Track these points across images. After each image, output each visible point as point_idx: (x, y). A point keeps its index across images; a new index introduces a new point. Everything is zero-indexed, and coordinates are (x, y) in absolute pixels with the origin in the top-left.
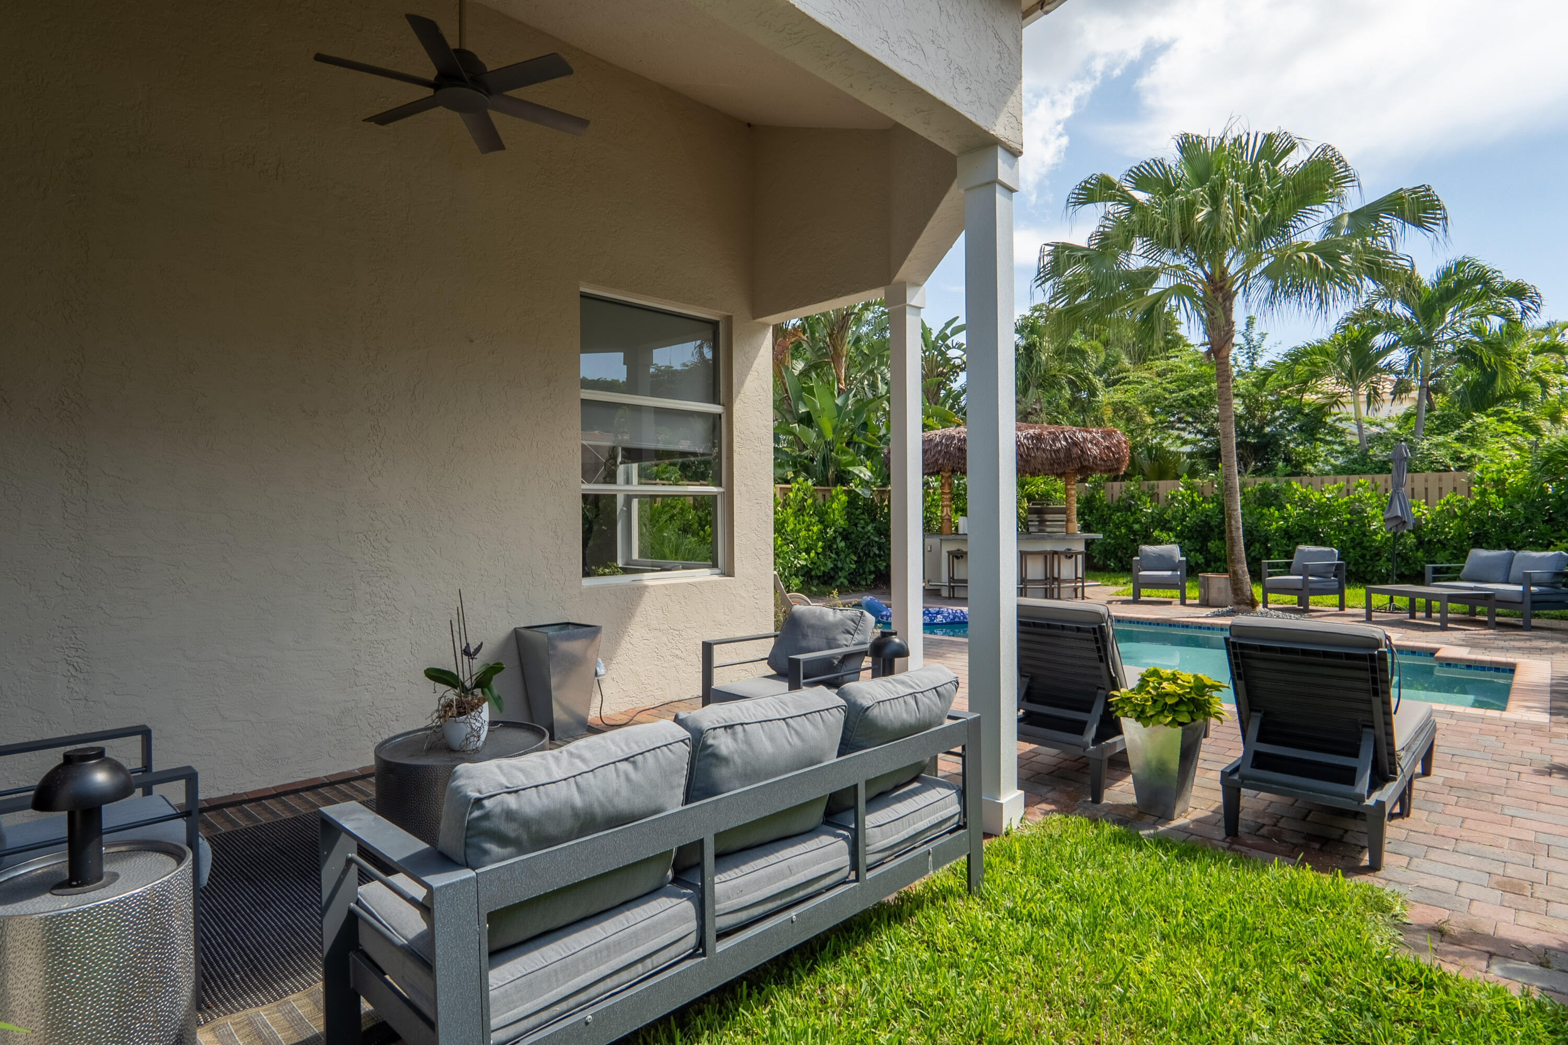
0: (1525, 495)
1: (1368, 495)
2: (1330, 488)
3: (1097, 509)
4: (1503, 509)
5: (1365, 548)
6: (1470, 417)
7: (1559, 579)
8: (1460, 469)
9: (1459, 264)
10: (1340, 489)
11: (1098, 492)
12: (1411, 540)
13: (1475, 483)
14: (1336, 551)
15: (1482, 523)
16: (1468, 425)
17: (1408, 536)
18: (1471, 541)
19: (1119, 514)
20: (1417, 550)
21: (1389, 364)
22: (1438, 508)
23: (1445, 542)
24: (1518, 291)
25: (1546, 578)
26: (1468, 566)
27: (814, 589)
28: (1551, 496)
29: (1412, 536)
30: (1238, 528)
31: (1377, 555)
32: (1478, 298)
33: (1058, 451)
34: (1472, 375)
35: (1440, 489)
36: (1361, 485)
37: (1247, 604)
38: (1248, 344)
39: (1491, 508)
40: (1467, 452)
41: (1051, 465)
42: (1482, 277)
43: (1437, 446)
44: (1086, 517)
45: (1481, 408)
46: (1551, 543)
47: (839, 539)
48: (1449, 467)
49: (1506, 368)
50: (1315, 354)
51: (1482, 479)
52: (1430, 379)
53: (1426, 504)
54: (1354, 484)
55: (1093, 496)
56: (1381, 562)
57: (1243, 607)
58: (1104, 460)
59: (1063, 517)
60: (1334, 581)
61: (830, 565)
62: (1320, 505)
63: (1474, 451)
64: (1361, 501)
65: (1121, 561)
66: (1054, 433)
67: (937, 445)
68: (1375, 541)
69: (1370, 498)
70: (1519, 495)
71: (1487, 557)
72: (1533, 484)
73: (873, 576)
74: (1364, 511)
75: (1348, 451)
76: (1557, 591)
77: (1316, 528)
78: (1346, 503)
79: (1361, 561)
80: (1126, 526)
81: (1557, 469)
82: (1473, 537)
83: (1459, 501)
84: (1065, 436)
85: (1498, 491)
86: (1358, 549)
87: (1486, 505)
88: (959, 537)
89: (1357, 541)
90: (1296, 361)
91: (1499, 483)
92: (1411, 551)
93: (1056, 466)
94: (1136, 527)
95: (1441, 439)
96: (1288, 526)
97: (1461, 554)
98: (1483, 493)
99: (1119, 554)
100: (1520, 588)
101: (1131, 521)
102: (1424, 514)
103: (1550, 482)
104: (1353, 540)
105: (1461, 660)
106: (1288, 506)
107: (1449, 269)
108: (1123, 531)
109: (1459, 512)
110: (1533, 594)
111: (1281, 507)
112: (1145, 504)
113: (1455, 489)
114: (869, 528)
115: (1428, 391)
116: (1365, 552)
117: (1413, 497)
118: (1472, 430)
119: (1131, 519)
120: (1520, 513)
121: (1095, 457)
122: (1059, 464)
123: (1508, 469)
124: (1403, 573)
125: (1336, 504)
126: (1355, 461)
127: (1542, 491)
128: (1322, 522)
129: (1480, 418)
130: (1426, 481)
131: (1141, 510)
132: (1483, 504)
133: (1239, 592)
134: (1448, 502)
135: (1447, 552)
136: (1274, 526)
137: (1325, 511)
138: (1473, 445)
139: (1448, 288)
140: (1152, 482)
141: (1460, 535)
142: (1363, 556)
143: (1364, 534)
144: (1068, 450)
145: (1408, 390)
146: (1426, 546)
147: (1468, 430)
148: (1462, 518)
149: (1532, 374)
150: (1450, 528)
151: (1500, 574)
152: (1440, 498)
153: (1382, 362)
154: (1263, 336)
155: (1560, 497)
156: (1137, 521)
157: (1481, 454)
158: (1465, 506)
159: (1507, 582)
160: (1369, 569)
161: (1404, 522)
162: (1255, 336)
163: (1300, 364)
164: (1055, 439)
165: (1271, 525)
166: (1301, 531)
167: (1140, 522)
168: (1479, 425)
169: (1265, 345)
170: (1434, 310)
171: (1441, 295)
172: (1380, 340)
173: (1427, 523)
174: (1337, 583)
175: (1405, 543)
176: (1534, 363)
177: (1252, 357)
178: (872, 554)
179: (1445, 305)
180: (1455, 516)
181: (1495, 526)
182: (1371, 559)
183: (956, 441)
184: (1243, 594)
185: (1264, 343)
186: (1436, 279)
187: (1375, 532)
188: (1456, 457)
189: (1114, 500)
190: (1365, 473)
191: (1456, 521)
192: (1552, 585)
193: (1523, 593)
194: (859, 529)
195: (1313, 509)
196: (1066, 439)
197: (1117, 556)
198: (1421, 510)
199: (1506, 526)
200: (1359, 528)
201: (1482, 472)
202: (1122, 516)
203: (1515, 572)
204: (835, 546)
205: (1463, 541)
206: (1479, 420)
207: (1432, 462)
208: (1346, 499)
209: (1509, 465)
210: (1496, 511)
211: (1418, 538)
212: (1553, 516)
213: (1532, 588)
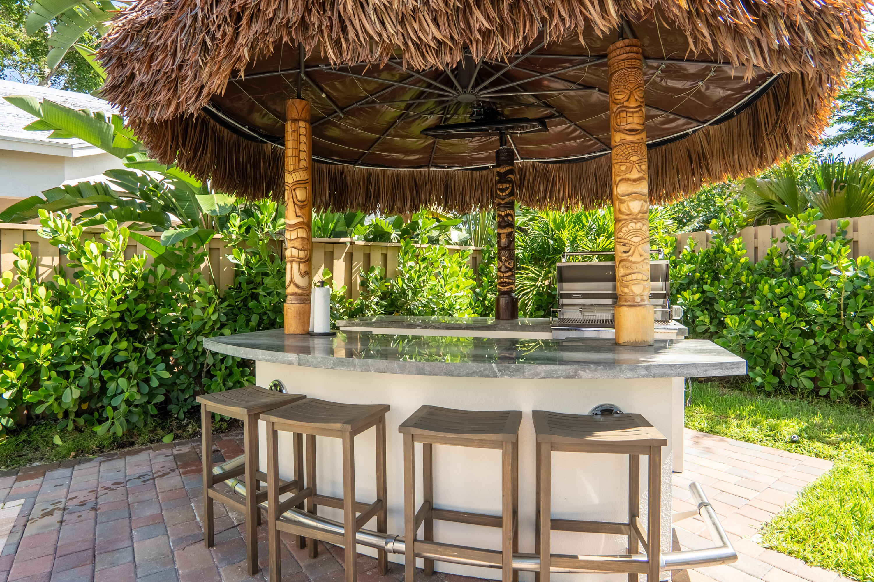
3: (728, 273)
11: (728, 241)
19: (773, 281)
44: (706, 287)
55: (718, 250)
59: (605, 287)
65: (776, 372)
80: (791, 304)
99: (774, 358)
101: (801, 296)
108: (784, 315)
119: (801, 292)
140: (842, 220)
167: (821, 298)
189: (761, 257)
197: (767, 361)
202: (780, 285)
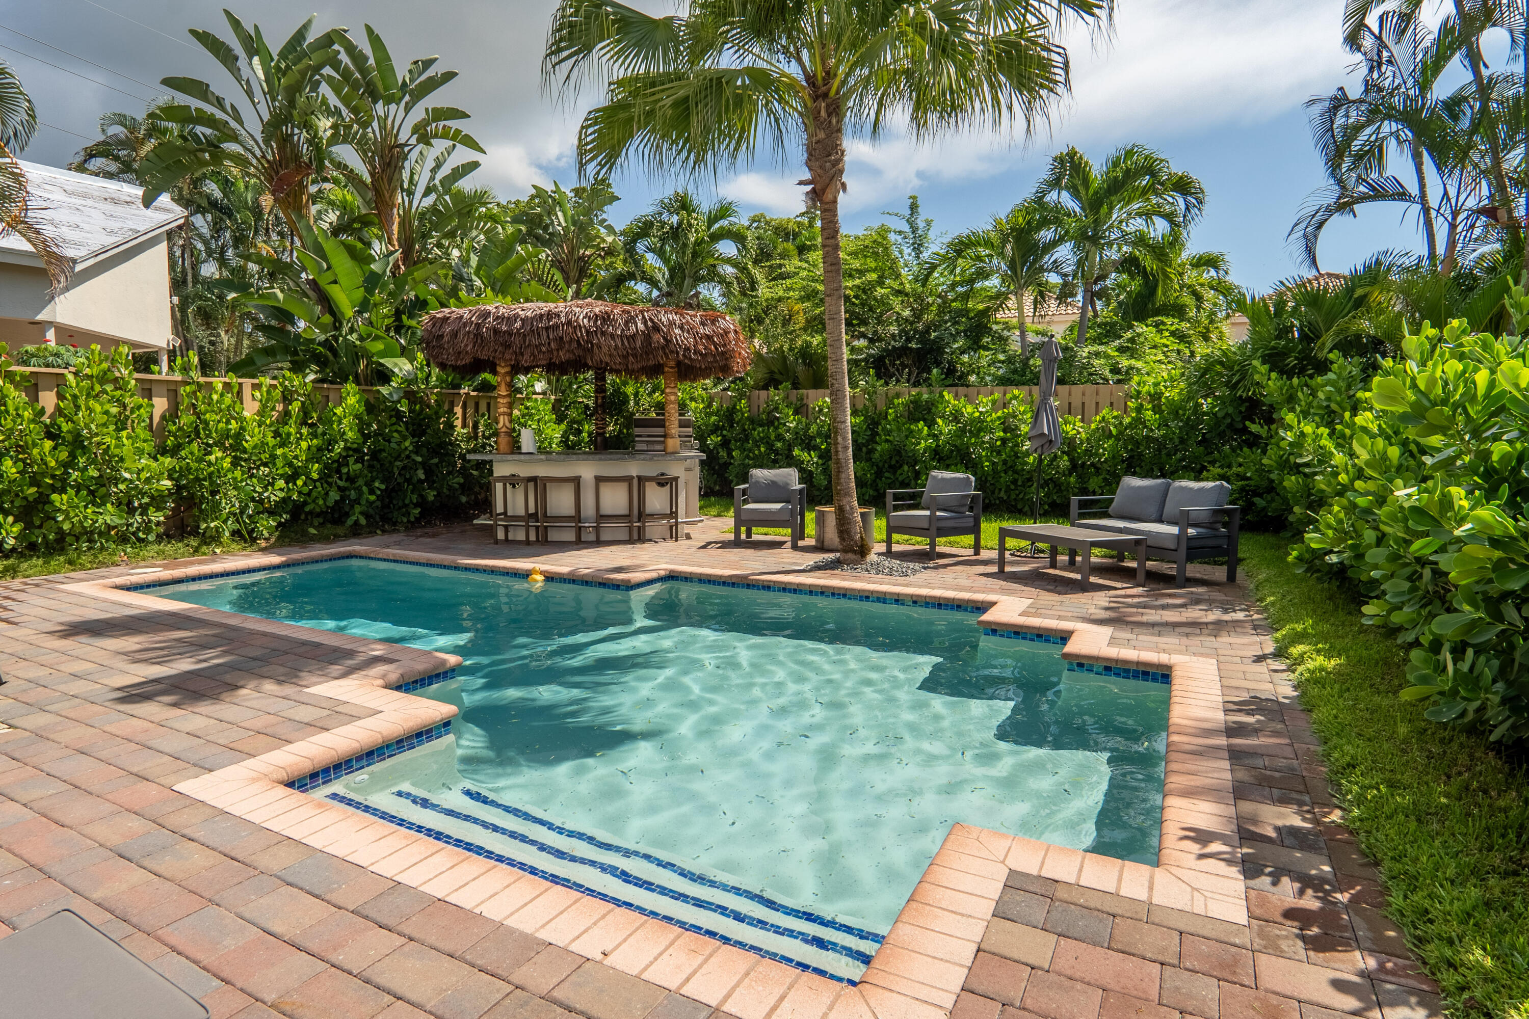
0: (1181, 412)
1: (1022, 409)
2: (984, 400)
4: (1158, 428)
5: (1016, 472)
6: (1131, 327)
7: (1219, 518)
8: (1119, 382)
9: (1129, 153)
10: (994, 402)
12: (1064, 462)
13: (1132, 397)
14: (973, 479)
15: (1137, 444)
16: (1129, 335)
17: (1061, 458)
18: (1125, 465)
20: (1070, 474)
21: (1055, 261)
22: (1093, 426)
23: (1099, 465)
24: (1183, 186)
25: (1204, 518)
26: (1118, 498)
27: (313, 531)
28: (1205, 414)
29: (1066, 458)
30: (846, 448)
31: (1030, 479)
32: (1144, 192)
33: (633, 337)
34: (1135, 286)
35: (1097, 403)
36: (1015, 397)
37: (855, 552)
38: (913, 232)
39: (1146, 427)
40: (1125, 363)
41: (625, 357)
42: (1150, 168)
43: (1097, 354)
45: (1142, 318)
46: (1204, 468)
47: (351, 460)
48: (1107, 380)
49: (1166, 276)
50: (980, 245)
51: (1139, 392)
52: (1095, 283)
53: (1082, 420)
54: (1008, 396)
56: (1033, 489)
57: (850, 556)
58: (701, 354)
60: (969, 516)
61: (334, 496)
62: (973, 421)
63: (1133, 362)
64: (1015, 417)
66: (629, 312)
67: (465, 325)
68: (1027, 463)
69: (1024, 413)
70: (1176, 410)
71: (1139, 487)
72: (1189, 399)
73: (417, 511)
74: (1017, 428)
75: (1010, 360)
76: (1217, 533)
77: (968, 448)
78: (999, 418)
79: (1012, 487)
81: (1213, 382)
82: (1127, 459)
83: (1114, 417)
84: (644, 317)
85: (1154, 407)
86: (1010, 473)
87: (1141, 423)
88: (522, 457)
89: (1009, 464)
90: (959, 253)
91: (1155, 397)
92: (1064, 475)
93: (631, 358)
94: (779, 445)
95: (1102, 348)
96: (938, 446)
97: (1112, 482)
98: (1139, 409)
100: (1175, 530)
102: (1079, 433)
103: (1205, 397)
104: (1005, 462)
105: (1097, 659)
106: (939, 421)
107: (1119, 159)
109: (1114, 432)
110: (1190, 539)
111: (931, 424)
112: (787, 416)
113: (1112, 404)
114: (407, 443)
115: (1092, 297)
116: (1016, 476)
117: (1070, 413)
118: (1132, 340)
120: (1174, 433)
121: (687, 349)
122: (635, 356)
123: (1165, 381)
124: (1054, 501)
125: (989, 419)
126: (1015, 371)
127: (1198, 406)
128: (973, 440)
129: (1140, 328)
130: (1083, 394)
131: (785, 425)
132: (1139, 421)
133: (846, 536)
134: (1103, 418)
135: (1101, 477)
136: (923, 444)
137: (978, 427)
138: (1132, 357)
139: (1116, 178)
141: (1114, 457)
142: (1015, 482)
143: (1016, 454)
144: (647, 337)
145: (1072, 295)
146: (1080, 470)
147: (1129, 340)
148: (1117, 438)
149: (1190, 286)
150: (1104, 449)
151: (1153, 510)
152: (1097, 414)
153: (1047, 260)
154: (929, 223)
155: (1215, 414)
156: (779, 438)
157: (1139, 364)
158: (1121, 423)
159: (1160, 520)
160: (1021, 496)
161: (1051, 441)
162: (921, 224)
163: (964, 257)
164: (631, 320)
165: (919, 443)
166: (952, 451)
168: (1139, 335)
169: (932, 234)
170: (1101, 205)
171: (1109, 186)
172: (1046, 235)
173: (1082, 443)
174: (972, 520)
175: (1059, 467)
176: (1190, 277)
177: (918, 248)
178: (415, 480)
179: (1113, 198)
180: (1110, 435)
181: (1149, 448)
182: (1023, 485)
183: (491, 319)
184: (851, 538)
185: (930, 232)
186: (1105, 169)
187: (1027, 454)
188: (1115, 370)
190: (1024, 384)
191: (1110, 442)
192: (1211, 525)
193: (1178, 537)
194: (393, 445)
195: (965, 426)
196: (645, 322)
198: (1075, 428)
199: (1160, 445)
200: (1012, 448)
201: (1139, 384)
203: (1169, 508)
204: (345, 470)
205: (1116, 465)
206: (1139, 330)
207: (1091, 374)
208: (1000, 413)
209: (1166, 377)
210: (1152, 430)
211: (1072, 460)
212: (1207, 436)
213: (1190, 531)
